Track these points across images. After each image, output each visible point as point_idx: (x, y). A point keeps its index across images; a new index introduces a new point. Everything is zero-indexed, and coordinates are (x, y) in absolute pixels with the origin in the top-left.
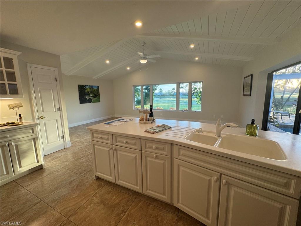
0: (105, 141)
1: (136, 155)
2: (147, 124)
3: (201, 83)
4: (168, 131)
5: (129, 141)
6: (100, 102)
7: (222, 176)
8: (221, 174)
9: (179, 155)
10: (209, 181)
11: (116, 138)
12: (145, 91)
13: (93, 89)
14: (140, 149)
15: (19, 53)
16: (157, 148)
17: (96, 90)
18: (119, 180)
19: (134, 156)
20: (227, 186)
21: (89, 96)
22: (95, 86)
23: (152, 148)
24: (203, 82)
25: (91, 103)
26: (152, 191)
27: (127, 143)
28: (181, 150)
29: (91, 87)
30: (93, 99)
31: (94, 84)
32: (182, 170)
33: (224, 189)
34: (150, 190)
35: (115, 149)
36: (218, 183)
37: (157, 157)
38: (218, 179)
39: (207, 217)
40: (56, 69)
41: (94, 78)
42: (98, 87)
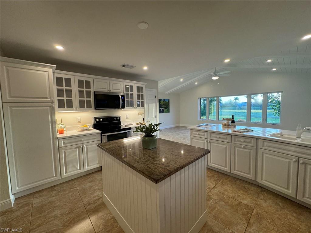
0: (201, 136)
1: (226, 146)
2: (230, 128)
3: (280, 94)
4: (251, 132)
5: (222, 136)
6: (169, 112)
7: (300, 158)
8: (299, 158)
9: (263, 146)
10: (289, 163)
11: (211, 135)
12: (204, 102)
13: (165, 102)
14: (230, 142)
15: (145, 84)
16: (245, 142)
17: (167, 103)
18: (210, 163)
19: (225, 146)
20: (304, 165)
21: (163, 107)
22: (167, 99)
23: (240, 141)
24: (283, 92)
25: (163, 113)
26: (238, 171)
27: (220, 138)
28: (265, 142)
29: (164, 100)
30: (165, 110)
31: (166, 98)
32: (266, 156)
33: (301, 167)
34: (237, 170)
35: (210, 142)
36: (296, 163)
37: (244, 148)
38: (296, 160)
39: (288, 189)
40: (156, 90)
41: (166, 93)
42: (169, 100)
